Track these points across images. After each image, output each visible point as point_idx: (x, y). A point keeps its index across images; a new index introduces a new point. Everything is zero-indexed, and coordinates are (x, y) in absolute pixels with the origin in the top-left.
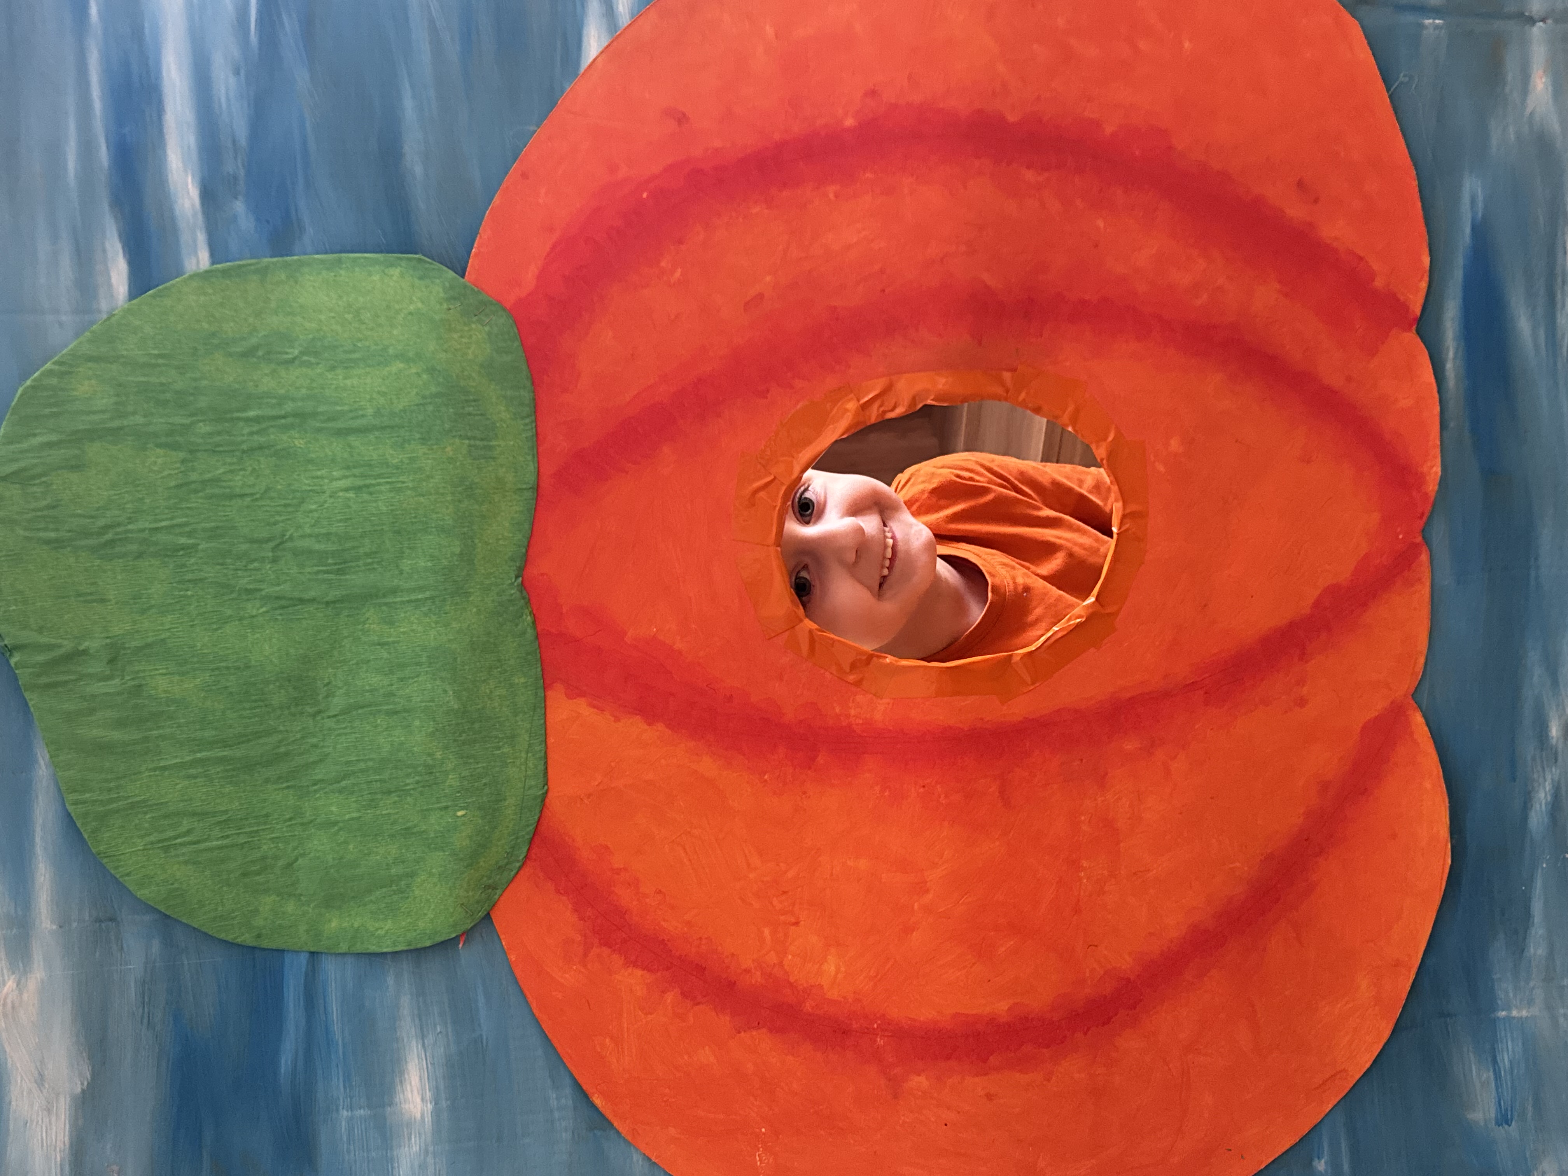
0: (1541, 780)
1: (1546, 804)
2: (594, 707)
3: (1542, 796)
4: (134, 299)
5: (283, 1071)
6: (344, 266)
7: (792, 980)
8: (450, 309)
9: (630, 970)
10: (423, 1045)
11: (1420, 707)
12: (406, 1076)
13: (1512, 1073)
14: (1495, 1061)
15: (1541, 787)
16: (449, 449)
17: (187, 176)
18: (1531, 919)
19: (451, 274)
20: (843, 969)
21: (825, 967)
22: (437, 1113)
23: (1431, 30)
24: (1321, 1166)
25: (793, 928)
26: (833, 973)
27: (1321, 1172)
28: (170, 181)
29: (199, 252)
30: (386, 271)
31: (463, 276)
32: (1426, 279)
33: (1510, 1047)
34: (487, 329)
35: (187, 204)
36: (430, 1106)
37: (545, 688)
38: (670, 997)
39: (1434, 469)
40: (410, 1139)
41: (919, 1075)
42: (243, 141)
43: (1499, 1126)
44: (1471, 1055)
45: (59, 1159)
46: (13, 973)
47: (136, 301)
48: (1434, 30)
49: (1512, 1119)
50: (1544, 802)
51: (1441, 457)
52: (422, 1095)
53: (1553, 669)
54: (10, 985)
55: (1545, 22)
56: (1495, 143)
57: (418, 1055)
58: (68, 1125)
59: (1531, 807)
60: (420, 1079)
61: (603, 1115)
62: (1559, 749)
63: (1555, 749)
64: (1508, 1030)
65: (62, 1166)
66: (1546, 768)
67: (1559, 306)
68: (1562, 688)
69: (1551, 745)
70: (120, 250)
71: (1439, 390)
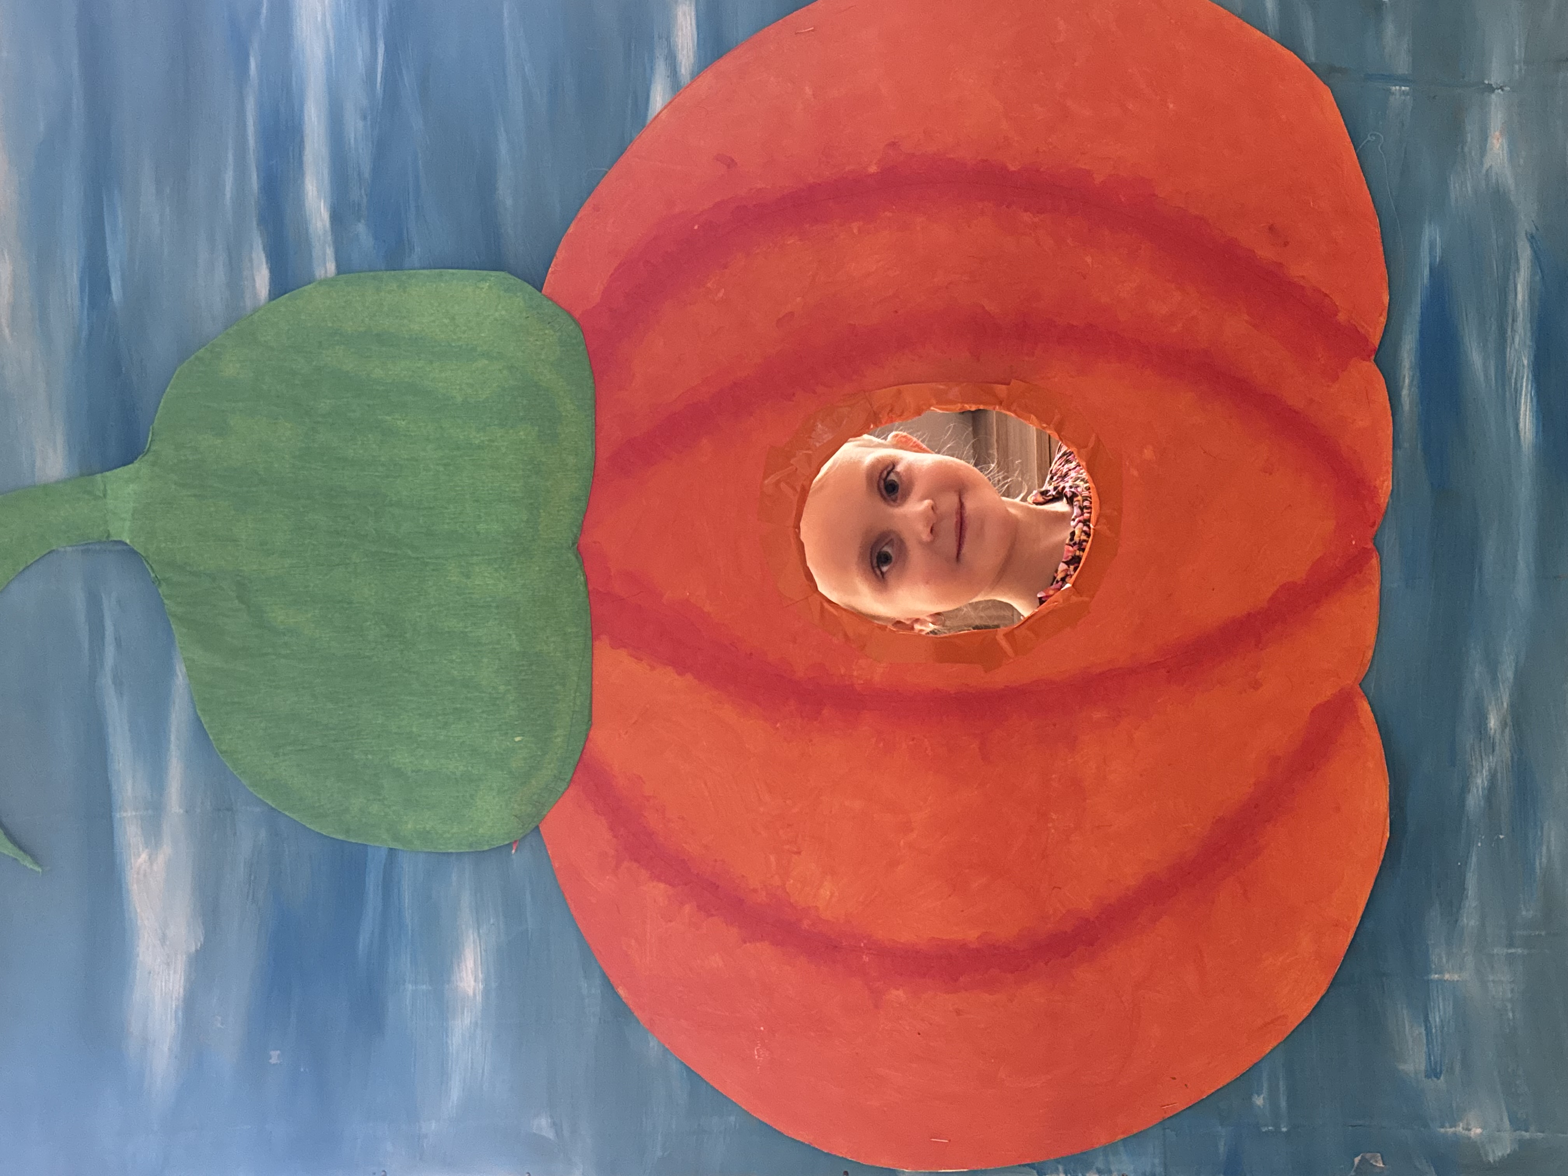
0: (1479, 768)
1: (1483, 788)
2: (634, 657)
3: (1480, 781)
4: (274, 299)
6: (444, 279)
7: (792, 901)
8: (528, 317)
9: (655, 883)
11: (1366, 695)
13: (1442, 1032)
14: (1426, 1020)
15: (1479, 774)
16: (521, 433)
17: (320, 201)
18: (1465, 893)
19: (530, 288)
20: (837, 894)
21: (822, 891)
22: (486, 992)
23: (1398, 96)
24: (1259, 1101)
25: (796, 857)
26: (828, 898)
27: (1259, 1107)
29: (327, 264)
30: (478, 283)
31: (540, 291)
32: (1385, 314)
33: (1441, 1007)
34: (558, 334)
36: (481, 986)
37: (593, 639)
38: (687, 908)
39: (1386, 483)
41: (898, 990)
42: (367, 173)
44: (1405, 1012)
45: (174, 1006)
46: (147, 847)
47: (274, 302)
48: (1400, 96)
49: (1441, 1073)
50: (1480, 787)
51: (1393, 472)
52: (475, 977)
53: (1493, 667)
54: (144, 856)
55: (1502, 90)
56: (1453, 196)
57: (474, 942)
58: (183, 978)
59: (1469, 790)
60: (475, 962)
61: (626, 1005)
62: (1497, 741)
63: (1493, 739)
64: (1440, 991)
65: (176, 1012)
66: (1484, 756)
67: (1509, 341)
68: (1501, 684)
69: (1490, 737)
70: (264, 260)
71: (1393, 415)
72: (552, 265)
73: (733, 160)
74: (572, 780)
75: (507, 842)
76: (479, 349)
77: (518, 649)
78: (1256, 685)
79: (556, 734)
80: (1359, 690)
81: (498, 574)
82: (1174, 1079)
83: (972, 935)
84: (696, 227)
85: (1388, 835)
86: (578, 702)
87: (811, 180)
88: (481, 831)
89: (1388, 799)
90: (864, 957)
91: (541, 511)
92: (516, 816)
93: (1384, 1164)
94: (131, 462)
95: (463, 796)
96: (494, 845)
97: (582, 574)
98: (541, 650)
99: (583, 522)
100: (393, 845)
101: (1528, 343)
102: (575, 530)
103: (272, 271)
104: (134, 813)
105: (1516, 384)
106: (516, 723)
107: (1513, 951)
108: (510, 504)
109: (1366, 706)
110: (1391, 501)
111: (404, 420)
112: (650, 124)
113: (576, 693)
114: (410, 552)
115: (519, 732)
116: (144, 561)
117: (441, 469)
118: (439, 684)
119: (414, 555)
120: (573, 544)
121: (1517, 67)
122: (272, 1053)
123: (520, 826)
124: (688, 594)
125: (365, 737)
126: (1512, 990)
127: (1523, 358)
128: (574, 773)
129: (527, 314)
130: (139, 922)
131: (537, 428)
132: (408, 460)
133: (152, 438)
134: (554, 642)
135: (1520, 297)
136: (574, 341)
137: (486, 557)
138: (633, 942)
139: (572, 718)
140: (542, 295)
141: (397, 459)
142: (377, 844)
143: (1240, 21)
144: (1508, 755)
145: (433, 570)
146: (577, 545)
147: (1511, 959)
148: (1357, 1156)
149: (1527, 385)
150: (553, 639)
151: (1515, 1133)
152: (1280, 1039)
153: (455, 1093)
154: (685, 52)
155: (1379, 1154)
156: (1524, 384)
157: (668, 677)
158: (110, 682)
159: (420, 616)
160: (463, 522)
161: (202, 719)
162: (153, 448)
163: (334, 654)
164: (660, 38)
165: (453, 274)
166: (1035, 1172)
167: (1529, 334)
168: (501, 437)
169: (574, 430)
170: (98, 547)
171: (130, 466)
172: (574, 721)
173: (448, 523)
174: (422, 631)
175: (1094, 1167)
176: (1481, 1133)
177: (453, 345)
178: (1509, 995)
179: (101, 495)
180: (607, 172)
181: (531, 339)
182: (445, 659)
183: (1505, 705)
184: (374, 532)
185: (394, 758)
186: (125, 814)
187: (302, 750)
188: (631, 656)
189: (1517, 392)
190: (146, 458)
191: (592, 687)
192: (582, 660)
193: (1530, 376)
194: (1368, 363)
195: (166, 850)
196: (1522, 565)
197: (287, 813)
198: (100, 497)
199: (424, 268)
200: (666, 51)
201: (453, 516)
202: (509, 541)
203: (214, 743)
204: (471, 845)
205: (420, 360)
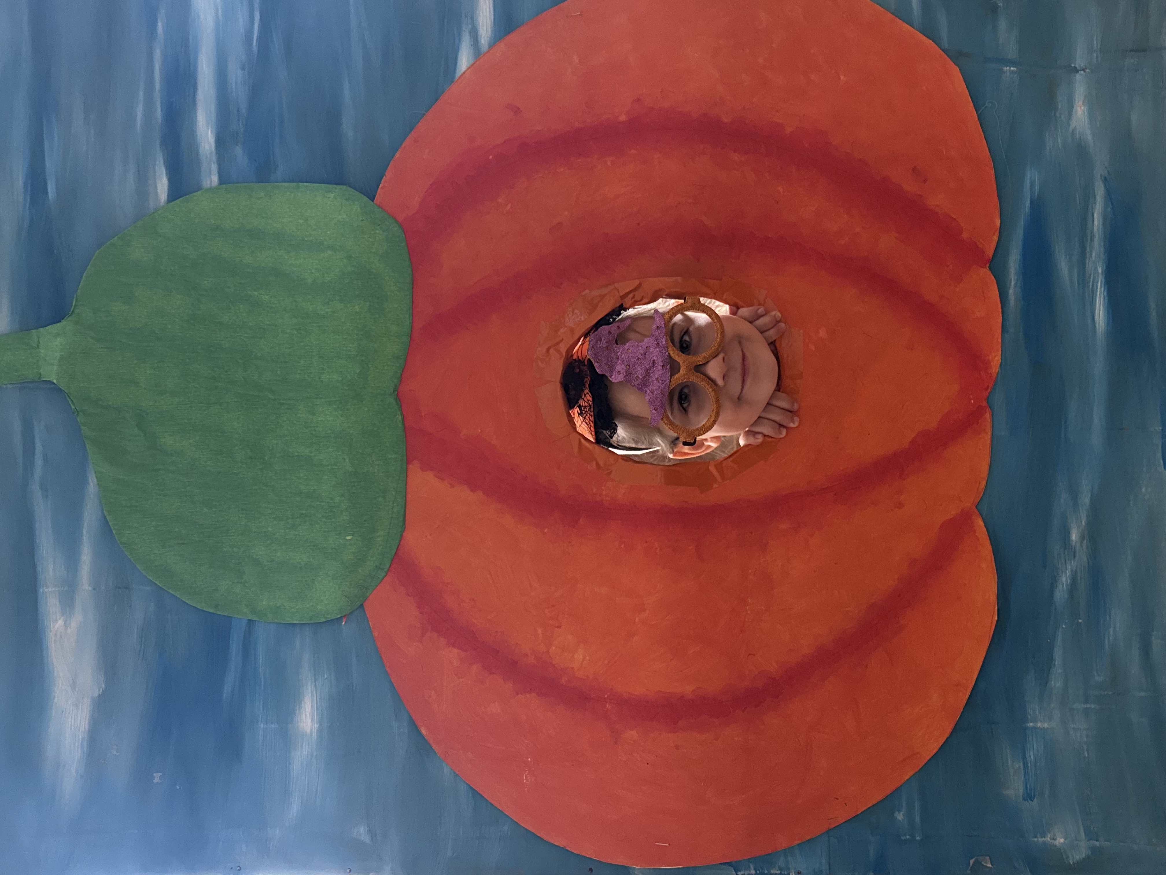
1: (1067, 585)
2: (438, 478)
3: (1065, 579)
4: (171, 201)
5: (225, 695)
6: (300, 190)
7: (554, 662)
8: (363, 220)
9: (451, 649)
10: (315, 685)
11: (981, 514)
12: (303, 705)
14: (1024, 757)
15: (1064, 575)
16: (357, 307)
17: (208, 130)
18: (1054, 662)
19: (366, 199)
20: (587, 658)
21: (576, 656)
23: (1008, 74)
24: (900, 816)
25: (557, 630)
26: (581, 660)
27: (899, 821)
28: (198, 134)
30: (326, 194)
31: (373, 201)
32: (997, 234)
34: (386, 233)
35: (207, 147)
36: (316, 726)
37: (408, 463)
38: (475, 668)
39: (996, 358)
40: (302, 746)
41: (632, 730)
42: (244, 111)
43: (1025, 801)
44: (1008, 751)
45: (80, 737)
46: (63, 616)
47: (171, 204)
48: (1010, 74)
49: (1034, 797)
50: (1065, 584)
51: (1002, 350)
52: (312, 719)
53: (1074, 495)
54: (60, 622)
55: (1085, 72)
56: (1048, 148)
57: (312, 692)
58: (88, 715)
59: (1057, 586)
60: (312, 708)
61: (426, 741)
62: (1077, 549)
63: (1075, 548)
64: (1034, 735)
65: (82, 742)
66: (1067, 561)
67: (1088, 255)
68: (1080, 508)
69: (1072, 546)
70: (164, 172)
71: (1003, 307)
72: (382, 182)
73: (519, 109)
74: (389, 569)
75: (339, 616)
76: (325, 243)
77: (350, 470)
78: (900, 505)
79: (378, 534)
80: (976, 510)
81: (336, 413)
82: (837, 799)
83: (688, 689)
84: (491, 157)
85: (996, 618)
86: (395, 510)
87: (577, 124)
88: (319, 607)
89: (996, 592)
90: (608, 705)
91: (370, 366)
92: (346, 596)
93: (992, 865)
94: (59, 321)
95: (306, 581)
96: (329, 618)
97: (400, 415)
98: (368, 471)
99: (401, 375)
100: (250, 617)
101: (1102, 256)
102: (396, 381)
103: (169, 180)
104: (54, 589)
105: (1093, 286)
106: (348, 525)
107: (1088, 706)
108: (347, 360)
109: (981, 523)
110: (1000, 371)
111: (267, 295)
112: (458, 80)
113: (393, 503)
114: (270, 396)
115: (350, 533)
116: (67, 397)
117: (295, 332)
118: (289, 495)
119: (273, 397)
120: (394, 391)
121: (1095, 55)
122: (155, 774)
123: (349, 604)
124: (480, 431)
125: (232, 534)
126: (1087, 736)
127: (1098, 267)
128: (390, 566)
129: (362, 218)
130: (55, 674)
131: (368, 303)
132: (269, 325)
133: (76, 303)
134: (378, 465)
135: (1096, 223)
136: (398, 239)
137: (328, 400)
138: (433, 692)
139: (391, 523)
140: (375, 204)
141: (262, 325)
142: (239, 617)
143: (893, 17)
144: (1085, 559)
145: (287, 409)
146: (396, 392)
147: (1086, 711)
148: (972, 858)
149: (1101, 287)
150: (377, 463)
151: (1088, 842)
152: (917, 770)
153: (295, 808)
154: (485, 28)
155: (988, 858)
156: (1099, 287)
157: (463, 493)
158: (38, 488)
159: (277, 444)
160: (310, 373)
161: (107, 517)
162: (77, 311)
163: (209, 471)
164: (466, 16)
165: (307, 186)
166: (732, 869)
167: (1102, 250)
168: (341, 309)
169: (397, 306)
170: (31, 385)
171: (58, 324)
172: (392, 524)
173: (299, 373)
174: (278, 455)
175: (777, 866)
176: (1064, 842)
177: (306, 239)
178: (1085, 739)
179: (36, 346)
180: (424, 114)
181: (366, 236)
182: (295, 477)
183: (1083, 523)
184: (243, 379)
185: (253, 551)
186: (46, 590)
187: (183, 544)
188: (436, 476)
189: (1093, 292)
190: (70, 318)
191: (406, 500)
192: (399, 479)
193: (1103, 280)
194: (984, 270)
195: (77, 618)
196: (1096, 420)
197: (170, 591)
198: (35, 347)
199: (285, 182)
200: (470, 26)
201: (303, 368)
202: (345, 388)
203: (116, 536)
204: (311, 619)
205: (280, 250)
